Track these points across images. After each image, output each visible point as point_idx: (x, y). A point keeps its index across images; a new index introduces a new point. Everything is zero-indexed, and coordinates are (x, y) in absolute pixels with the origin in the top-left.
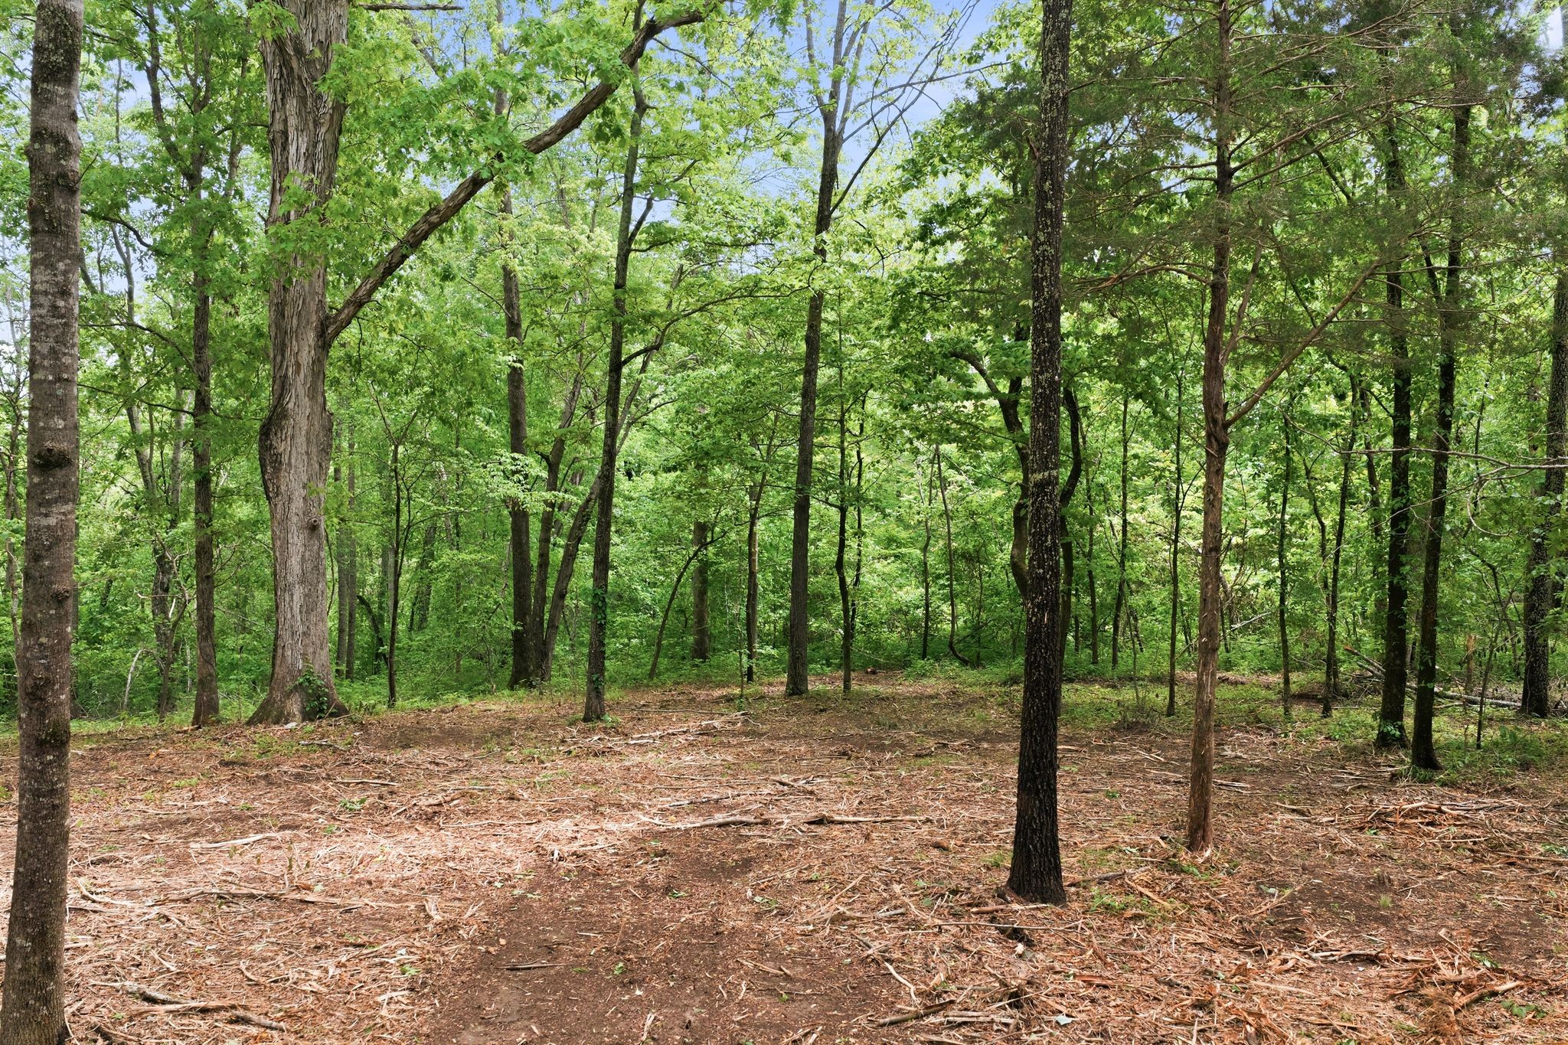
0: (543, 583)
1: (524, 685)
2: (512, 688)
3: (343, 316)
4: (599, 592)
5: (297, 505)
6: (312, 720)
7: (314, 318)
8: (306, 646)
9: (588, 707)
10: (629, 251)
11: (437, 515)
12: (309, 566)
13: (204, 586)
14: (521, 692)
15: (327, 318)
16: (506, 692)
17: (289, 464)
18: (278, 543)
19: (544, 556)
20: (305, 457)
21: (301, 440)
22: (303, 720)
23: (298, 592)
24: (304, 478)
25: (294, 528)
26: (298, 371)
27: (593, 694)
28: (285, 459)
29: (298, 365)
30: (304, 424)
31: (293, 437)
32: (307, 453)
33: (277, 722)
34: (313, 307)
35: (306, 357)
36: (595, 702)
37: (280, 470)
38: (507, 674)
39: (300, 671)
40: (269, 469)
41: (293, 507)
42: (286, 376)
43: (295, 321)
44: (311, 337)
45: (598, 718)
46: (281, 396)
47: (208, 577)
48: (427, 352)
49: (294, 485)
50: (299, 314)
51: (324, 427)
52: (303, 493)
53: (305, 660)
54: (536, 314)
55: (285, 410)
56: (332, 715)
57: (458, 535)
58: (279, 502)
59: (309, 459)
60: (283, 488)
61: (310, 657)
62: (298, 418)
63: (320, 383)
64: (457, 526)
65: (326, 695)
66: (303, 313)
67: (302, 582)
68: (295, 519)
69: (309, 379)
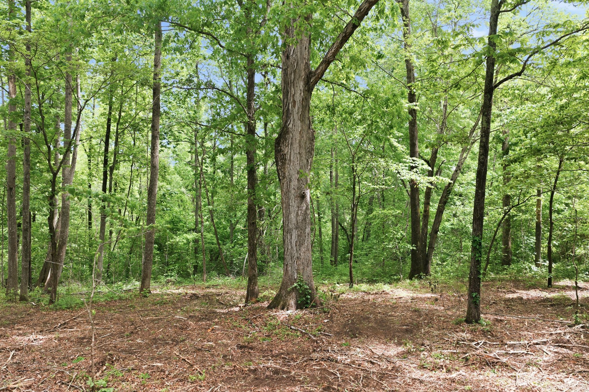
0: (426, 225)
1: (417, 278)
2: (411, 279)
3: (319, 71)
4: (477, 239)
5: (294, 183)
6: (302, 309)
7: (303, 73)
8: (299, 265)
9: (469, 313)
10: (499, 12)
11: (374, 190)
12: (300, 218)
13: (251, 228)
14: (416, 282)
15: (311, 73)
16: (408, 281)
17: (290, 160)
18: (285, 205)
19: (426, 211)
20: (298, 156)
21: (296, 145)
22: (297, 309)
23: (295, 233)
24: (298, 168)
25: (292, 197)
26: (294, 106)
27: (473, 305)
28: (288, 157)
29: (294, 102)
30: (297, 136)
31: (292, 144)
32: (299, 153)
33: (283, 309)
34: (302, 66)
35: (298, 97)
36: (474, 311)
37: (285, 163)
38: (408, 269)
39: (295, 279)
40: (280, 164)
41: (292, 184)
42: (288, 109)
43: (292, 76)
44: (301, 85)
45: (477, 322)
46: (286, 122)
47: (253, 223)
48: (368, 100)
49: (292, 172)
50: (295, 71)
51: (309, 139)
52: (298, 176)
53: (298, 273)
54: (433, 66)
55: (287, 128)
56: (313, 306)
57: (383, 200)
58: (285, 181)
59: (301, 157)
60: (287, 174)
61: (301, 272)
62: (294, 133)
63: (307, 112)
64: (383, 196)
65: (310, 294)
66: (297, 71)
67: (297, 228)
68: (293, 192)
69: (301, 110)
